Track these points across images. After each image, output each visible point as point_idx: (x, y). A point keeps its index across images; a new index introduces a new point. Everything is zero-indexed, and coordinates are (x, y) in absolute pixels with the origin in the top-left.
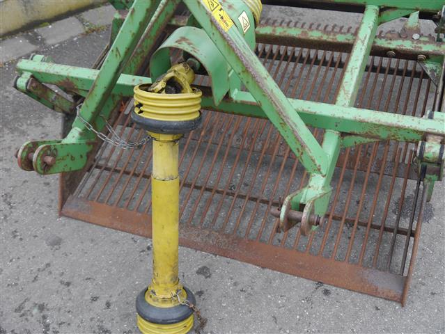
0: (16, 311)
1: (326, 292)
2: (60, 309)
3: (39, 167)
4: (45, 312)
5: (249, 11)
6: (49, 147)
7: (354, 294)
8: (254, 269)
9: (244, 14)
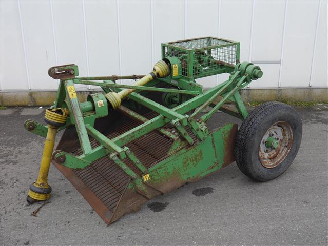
0: (11, 178)
2: (21, 183)
4: (17, 182)
8: (81, 197)
9: (102, 101)
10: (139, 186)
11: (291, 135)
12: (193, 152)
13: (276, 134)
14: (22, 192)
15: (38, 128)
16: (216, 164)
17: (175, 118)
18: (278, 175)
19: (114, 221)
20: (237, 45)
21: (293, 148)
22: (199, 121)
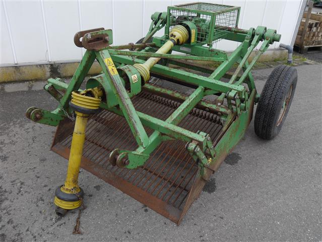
0: (12, 182)
1: (146, 210)
2: (29, 186)
3: (33, 117)
4: (23, 186)
5: (139, 75)
6: (40, 111)
7: (158, 215)
8: (119, 192)
9: (135, 75)
14: (38, 200)
15: (46, 116)
17: (231, 90)
20: (238, 10)
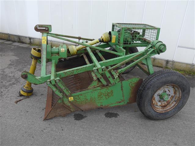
1: (43, 110)
9: (64, 49)
10: (66, 103)
11: (180, 95)
12: (106, 90)
13: (169, 92)
16: (123, 101)
17: (96, 66)
18: (164, 118)
19: (48, 118)
20: (159, 30)
21: (179, 104)
22: (116, 72)
